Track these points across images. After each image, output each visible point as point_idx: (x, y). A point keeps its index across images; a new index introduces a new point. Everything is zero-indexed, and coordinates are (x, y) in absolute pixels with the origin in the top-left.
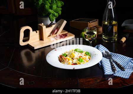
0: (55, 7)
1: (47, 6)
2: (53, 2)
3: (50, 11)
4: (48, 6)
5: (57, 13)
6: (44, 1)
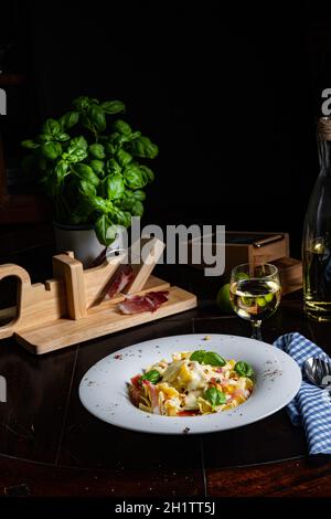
0: (116, 187)
1: (89, 185)
2: (113, 170)
3: (100, 203)
4: (92, 187)
5: (125, 210)
6: (76, 166)
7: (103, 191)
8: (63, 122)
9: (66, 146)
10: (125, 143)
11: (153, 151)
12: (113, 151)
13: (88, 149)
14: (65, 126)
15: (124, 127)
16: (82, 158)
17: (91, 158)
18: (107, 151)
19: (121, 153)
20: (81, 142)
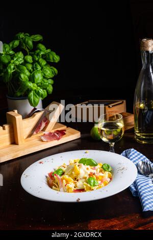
0: (39, 76)
1: (24, 76)
2: (37, 68)
3: (30, 85)
4: (26, 77)
5: (44, 89)
6: (18, 67)
7: (32, 79)
8: (11, 45)
9: (12, 57)
10: (43, 55)
11: (57, 59)
12: (37, 59)
13: (24, 58)
14: (12, 47)
15: (42, 47)
16: (21, 63)
17: (26, 62)
18: (33, 59)
19: (41, 60)
20: (20, 55)
